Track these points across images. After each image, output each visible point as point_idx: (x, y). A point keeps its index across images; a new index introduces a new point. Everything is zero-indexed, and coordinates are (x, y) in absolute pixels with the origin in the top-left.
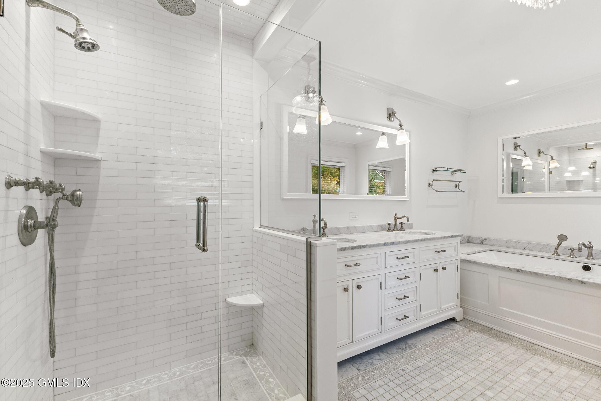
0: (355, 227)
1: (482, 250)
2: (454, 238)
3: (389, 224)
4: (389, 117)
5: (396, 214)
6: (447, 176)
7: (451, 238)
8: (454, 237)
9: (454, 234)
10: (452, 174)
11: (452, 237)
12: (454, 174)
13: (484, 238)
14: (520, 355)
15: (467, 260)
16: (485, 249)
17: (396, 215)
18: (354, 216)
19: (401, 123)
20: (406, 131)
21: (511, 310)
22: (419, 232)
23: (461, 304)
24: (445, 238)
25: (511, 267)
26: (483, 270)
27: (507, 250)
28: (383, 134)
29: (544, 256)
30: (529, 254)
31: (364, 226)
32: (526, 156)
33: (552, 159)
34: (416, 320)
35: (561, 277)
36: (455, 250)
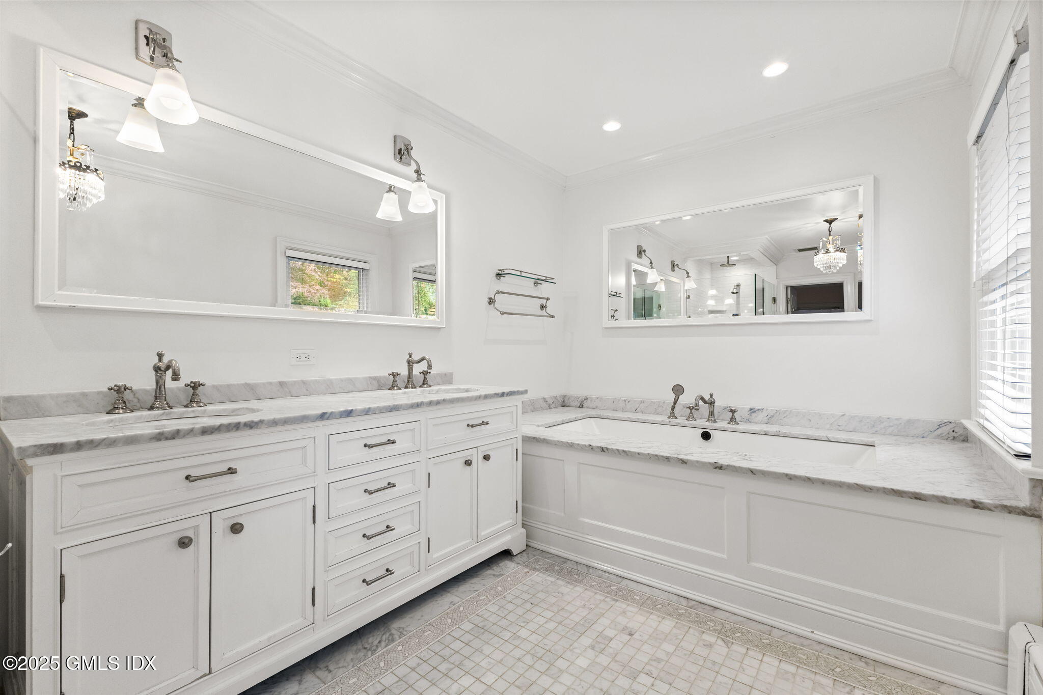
0: (304, 382)
1: (574, 417)
2: (509, 398)
3: (394, 375)
4: (399, 156)
5: (412, 354)
6: (527, 286)
7: (500, 397)
8: (507, 395)
9: (506, 390)
10: (535, 286)
11: (503, 395)
12: (539, 285)
13: (584, 397)
14: (594, 607)
15: (534, 438)
16: (580, 415)
17: (410, 357)
18: (303, 358)
19: (420, 168)
20: (429, 187)
21: (594, 522)
22: (456, 389)
23: (522, 520)
24: (486, 397)
25: (594, 444)
26: (558, 453)
27: (611, 414)
28: (391, 189)
29: (656, 421)
30: (638, 419)
31: (331, 381)
32: (652, 267)
33: (688, 277)
34: (419, 572)
35: (656, 456)
36: (512, 421)
